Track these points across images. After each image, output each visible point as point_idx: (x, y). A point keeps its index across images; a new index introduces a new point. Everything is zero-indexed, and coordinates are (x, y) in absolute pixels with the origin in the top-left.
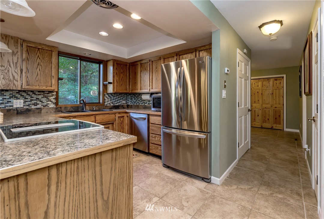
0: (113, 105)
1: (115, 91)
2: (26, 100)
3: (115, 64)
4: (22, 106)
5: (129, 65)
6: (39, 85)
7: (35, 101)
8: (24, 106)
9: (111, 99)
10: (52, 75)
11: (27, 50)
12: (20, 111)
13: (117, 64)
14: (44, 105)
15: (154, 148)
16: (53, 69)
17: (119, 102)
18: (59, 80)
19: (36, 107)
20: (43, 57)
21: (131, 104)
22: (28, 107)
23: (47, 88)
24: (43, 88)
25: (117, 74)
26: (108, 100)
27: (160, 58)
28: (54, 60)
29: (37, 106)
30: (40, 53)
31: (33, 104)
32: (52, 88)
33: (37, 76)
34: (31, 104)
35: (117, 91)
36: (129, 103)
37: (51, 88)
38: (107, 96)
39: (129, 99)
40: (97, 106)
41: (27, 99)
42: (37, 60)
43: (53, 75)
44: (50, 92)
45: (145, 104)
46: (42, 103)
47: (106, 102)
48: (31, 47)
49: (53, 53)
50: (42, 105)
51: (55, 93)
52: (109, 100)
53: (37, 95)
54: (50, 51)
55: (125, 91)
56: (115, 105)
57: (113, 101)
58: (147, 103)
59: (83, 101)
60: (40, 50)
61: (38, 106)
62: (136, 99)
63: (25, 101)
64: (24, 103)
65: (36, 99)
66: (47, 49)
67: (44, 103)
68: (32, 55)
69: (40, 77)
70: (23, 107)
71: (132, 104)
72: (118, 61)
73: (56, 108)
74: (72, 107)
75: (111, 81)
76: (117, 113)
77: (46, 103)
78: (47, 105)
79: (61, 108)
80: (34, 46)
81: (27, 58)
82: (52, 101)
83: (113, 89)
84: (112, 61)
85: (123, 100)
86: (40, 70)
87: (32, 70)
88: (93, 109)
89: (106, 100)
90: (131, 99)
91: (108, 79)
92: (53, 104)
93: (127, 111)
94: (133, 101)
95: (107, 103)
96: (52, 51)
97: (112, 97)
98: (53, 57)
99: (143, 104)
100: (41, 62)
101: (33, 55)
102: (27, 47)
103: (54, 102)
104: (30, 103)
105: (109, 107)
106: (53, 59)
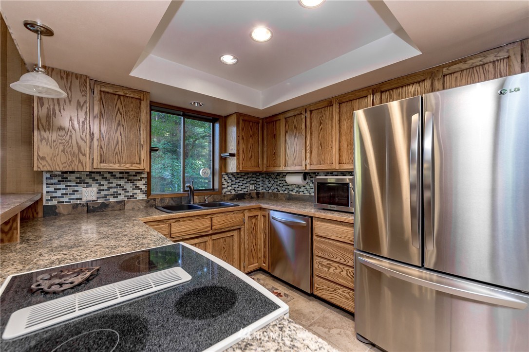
0: (235, 193)
1: (241, 169)
2: (102, 188)
3: (241, 122)
4: (95, 199)
5: (263, 122)
6: (119, 162)
7: (115, 190)
8: (98, 198)
9: (233, 183)
10: (140, 144)
11: (101, 98)
12: (93, 207)
13: (243, 120)
14: (128, 196)
15: (325, 287)
16: (142, 132)
17: (244, 187)
18: (152, 151)
19: (116, 199)
20: (125, 110)
21: (263, 191)
22: (103, 200)
23: (132, 166)
24: (126, 166)
25: (243, 138)
26: (228, 185)
27: (331, 102)
28: (144, 116)
29: (117, 197)
30: (121, 103)
31: (111, 195)
32: (141, 167)
33: (116, 146)
34: (108, 195)
35: (244, 170)
36: (259, 189)
37: (138, 166)
38: (226, 177)
39: (259, 182)
40: (211, 195)
41: (103, 185)
42: (116, 117)
43: (142, 143)
44: (138, 173)
45: (291, 192)
46: (125, 192)
47: (224, 188)
48: (108, 93)
49: (142, 102)
50: (125, 196)
51: (145, 175)
52: (230, 184)
53: (117, 178)
54: (138, 99)
55: (256, 169)
56: (239, 192)
57: (235, 186)
58: (295, 191)
59: (190, 188)
60: (122, 98)
61: (120, 198)
62: (272, 182)
63: (99, 190)
64: (98, 193)
65: (117, 185)
66: (132, 96)
67: (128, 192)
68: (108, 107)
69: (122, 147)
70: (97, 200)
71: (265, 191)
72: (244, 115)
73: (148, 201)
74: (172, 198)
75: (235, 152)
76: (247, 210)
77: (131, 191)
78: (134, 196)
79: (155, 201)
80: (111, 91)
81: (101, 112)
82: (141, 189)
83: (237, 166)
84: (235, 115)
85: (251, 184)
86: (121, 135)
87: (108, 134)
88: (205, 200)
89: (224, 185)
90: (264, 182)
91: (228, 149)
92: (143, 193)
93: (263, 206)
94: (266, 186)
95: (226, 190)
96: (140, 99)
97: (234, 179)
98: (142, 110)
99: (286, 192)
100: (123, 119)
101: (110, 107)
102: (101, 94)
103: (144, 191)
104: (106, 193)
105: (229, 198)
106: (142, 114)
